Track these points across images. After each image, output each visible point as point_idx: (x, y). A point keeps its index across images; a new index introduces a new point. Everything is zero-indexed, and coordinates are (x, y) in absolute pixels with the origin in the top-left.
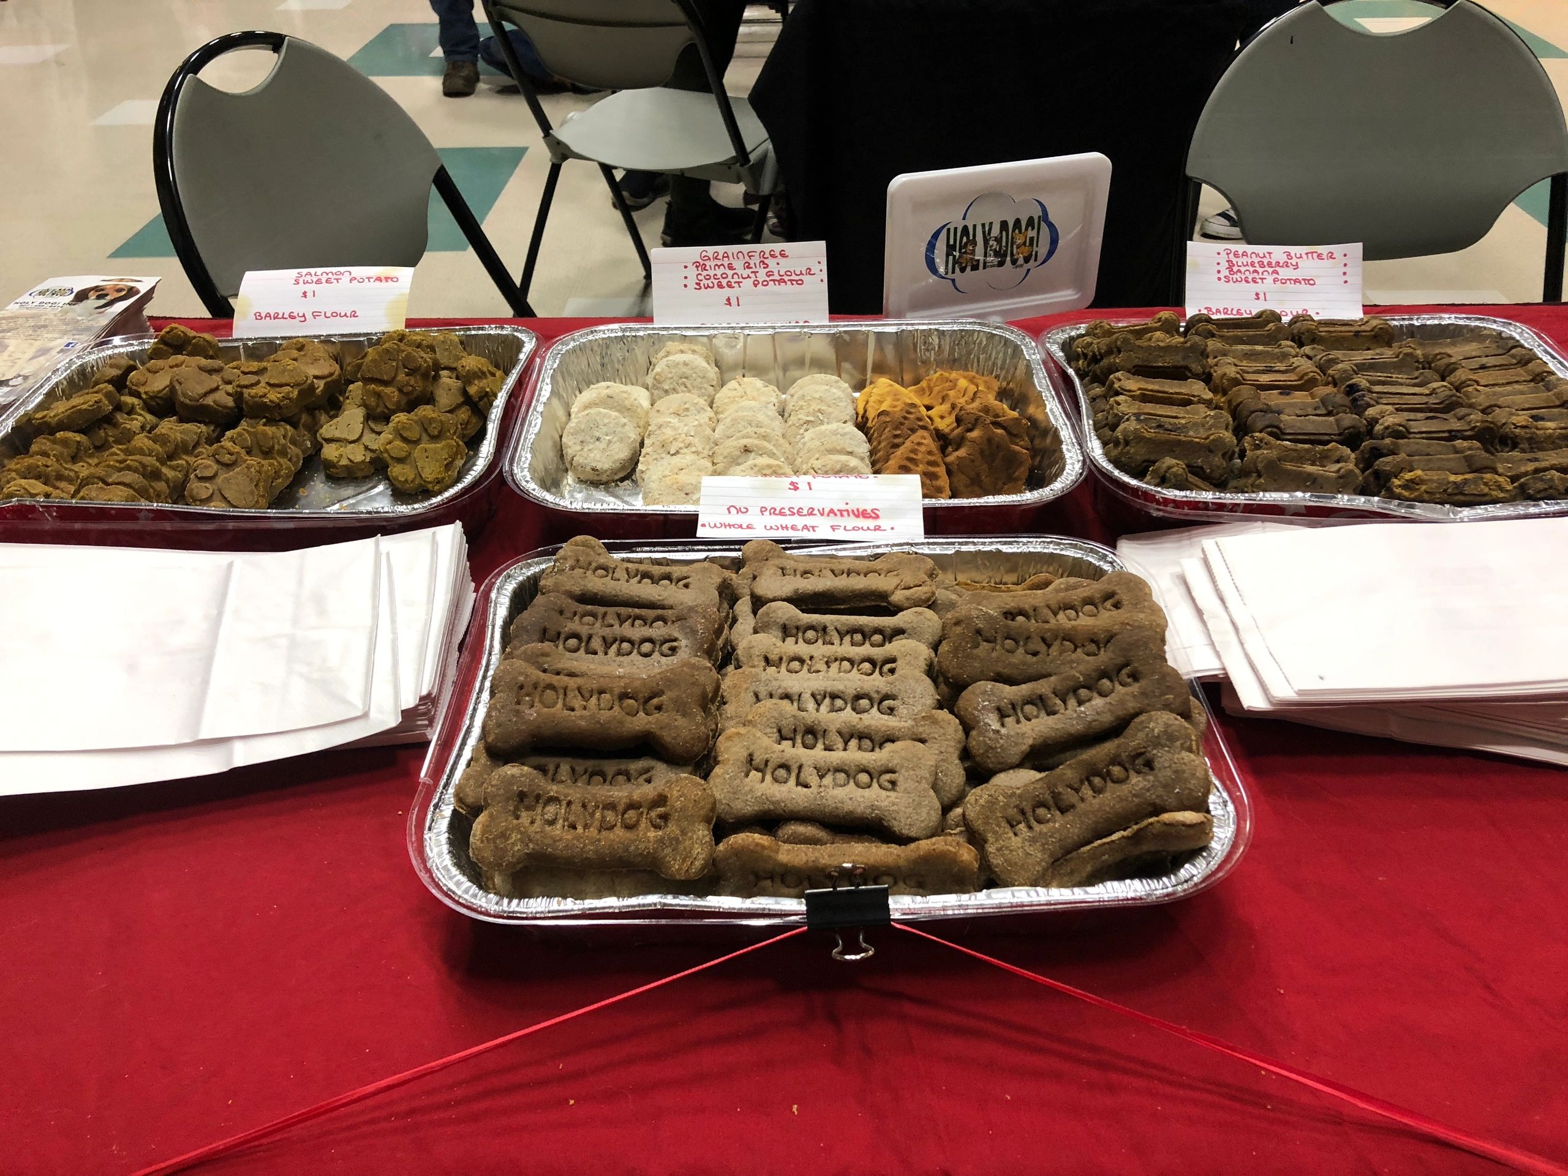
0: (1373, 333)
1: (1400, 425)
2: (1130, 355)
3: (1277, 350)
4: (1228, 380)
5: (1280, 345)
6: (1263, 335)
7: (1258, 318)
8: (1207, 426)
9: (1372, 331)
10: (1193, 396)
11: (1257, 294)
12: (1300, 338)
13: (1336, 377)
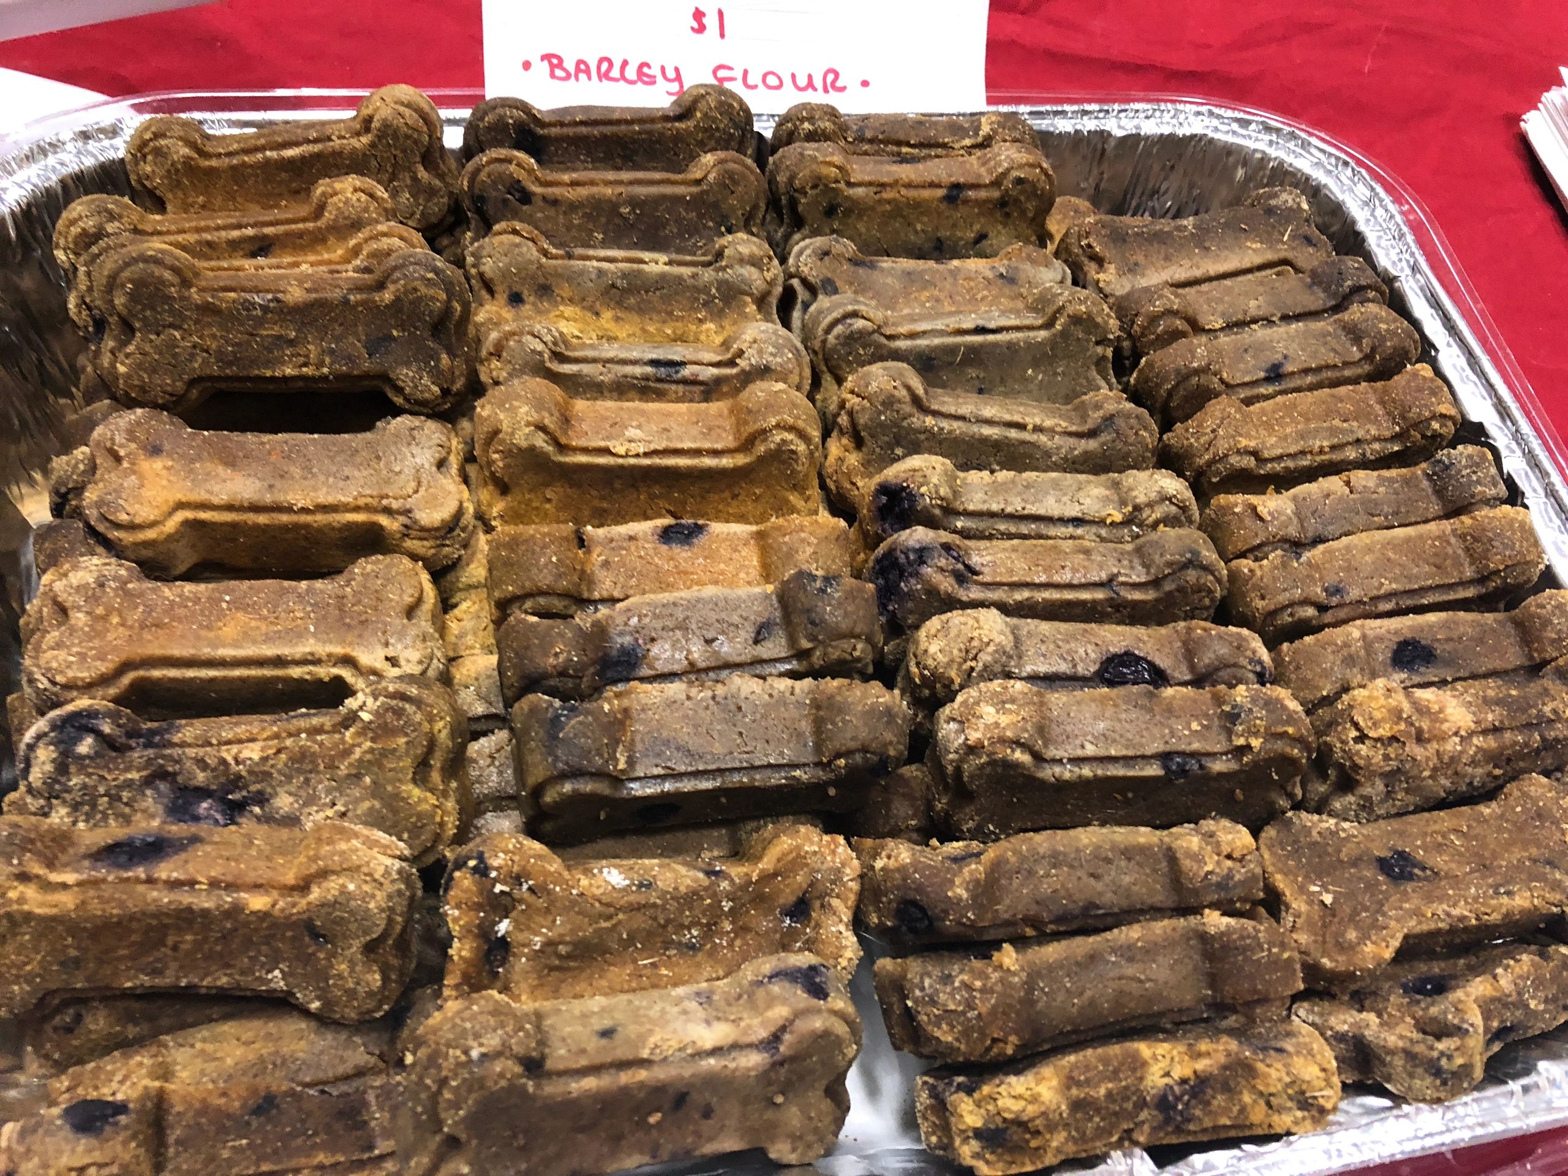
0: (996, 194)
1: (1017, 743)
2: (172, 344)
3: (708, 275)
4: (507, 454)
5: (719, 255)
6: (678, 199)
7: (680, 118)
8: (343, 769)
9: (996, 183)
10: (388, 511)
11: (698, 15)
12: (793, 203)
13: (862, 420)
